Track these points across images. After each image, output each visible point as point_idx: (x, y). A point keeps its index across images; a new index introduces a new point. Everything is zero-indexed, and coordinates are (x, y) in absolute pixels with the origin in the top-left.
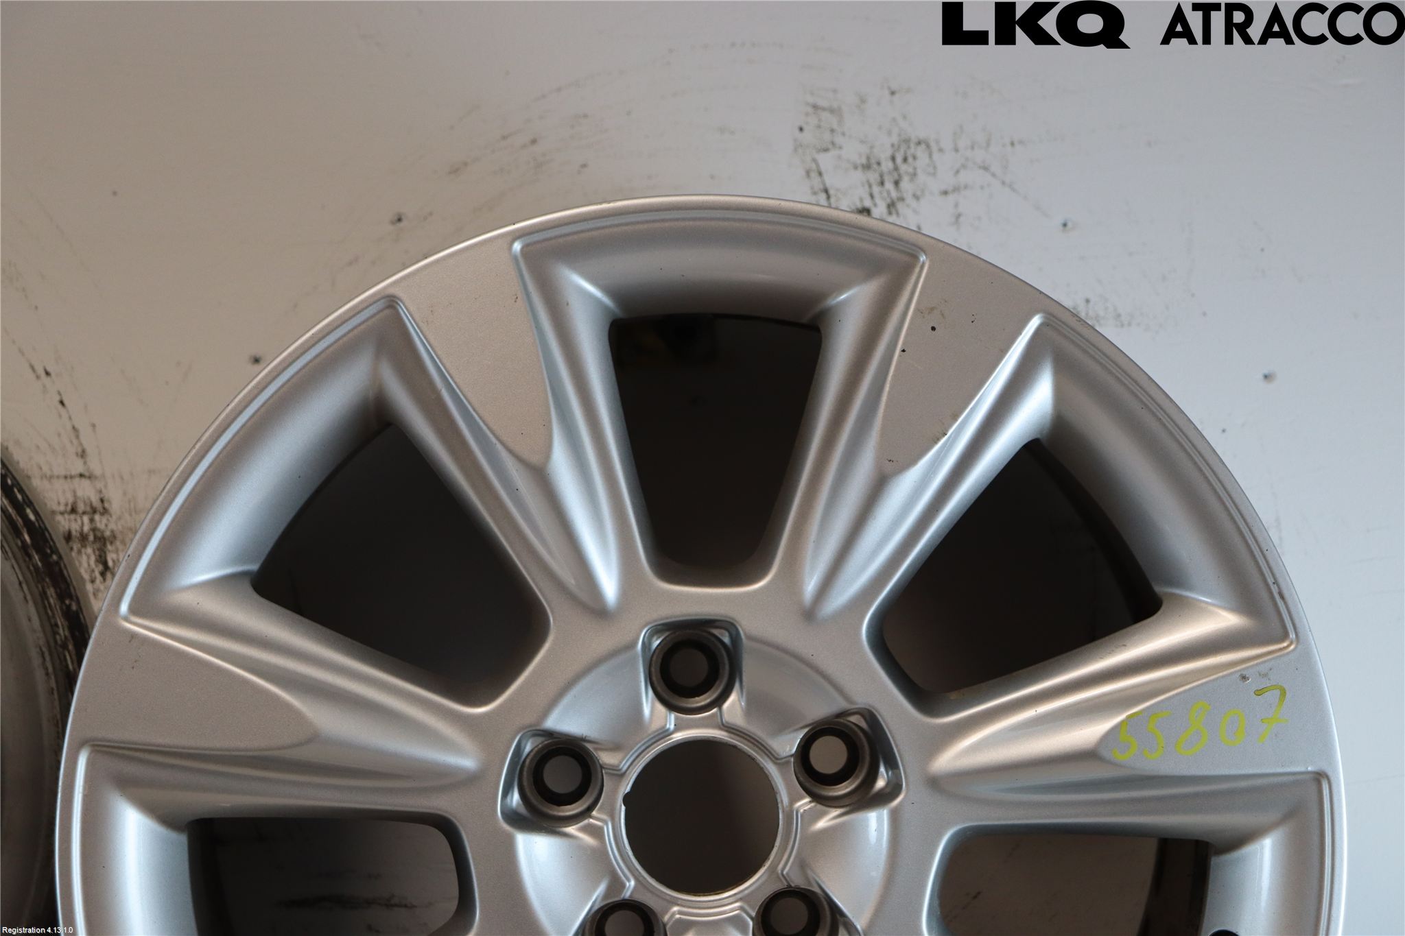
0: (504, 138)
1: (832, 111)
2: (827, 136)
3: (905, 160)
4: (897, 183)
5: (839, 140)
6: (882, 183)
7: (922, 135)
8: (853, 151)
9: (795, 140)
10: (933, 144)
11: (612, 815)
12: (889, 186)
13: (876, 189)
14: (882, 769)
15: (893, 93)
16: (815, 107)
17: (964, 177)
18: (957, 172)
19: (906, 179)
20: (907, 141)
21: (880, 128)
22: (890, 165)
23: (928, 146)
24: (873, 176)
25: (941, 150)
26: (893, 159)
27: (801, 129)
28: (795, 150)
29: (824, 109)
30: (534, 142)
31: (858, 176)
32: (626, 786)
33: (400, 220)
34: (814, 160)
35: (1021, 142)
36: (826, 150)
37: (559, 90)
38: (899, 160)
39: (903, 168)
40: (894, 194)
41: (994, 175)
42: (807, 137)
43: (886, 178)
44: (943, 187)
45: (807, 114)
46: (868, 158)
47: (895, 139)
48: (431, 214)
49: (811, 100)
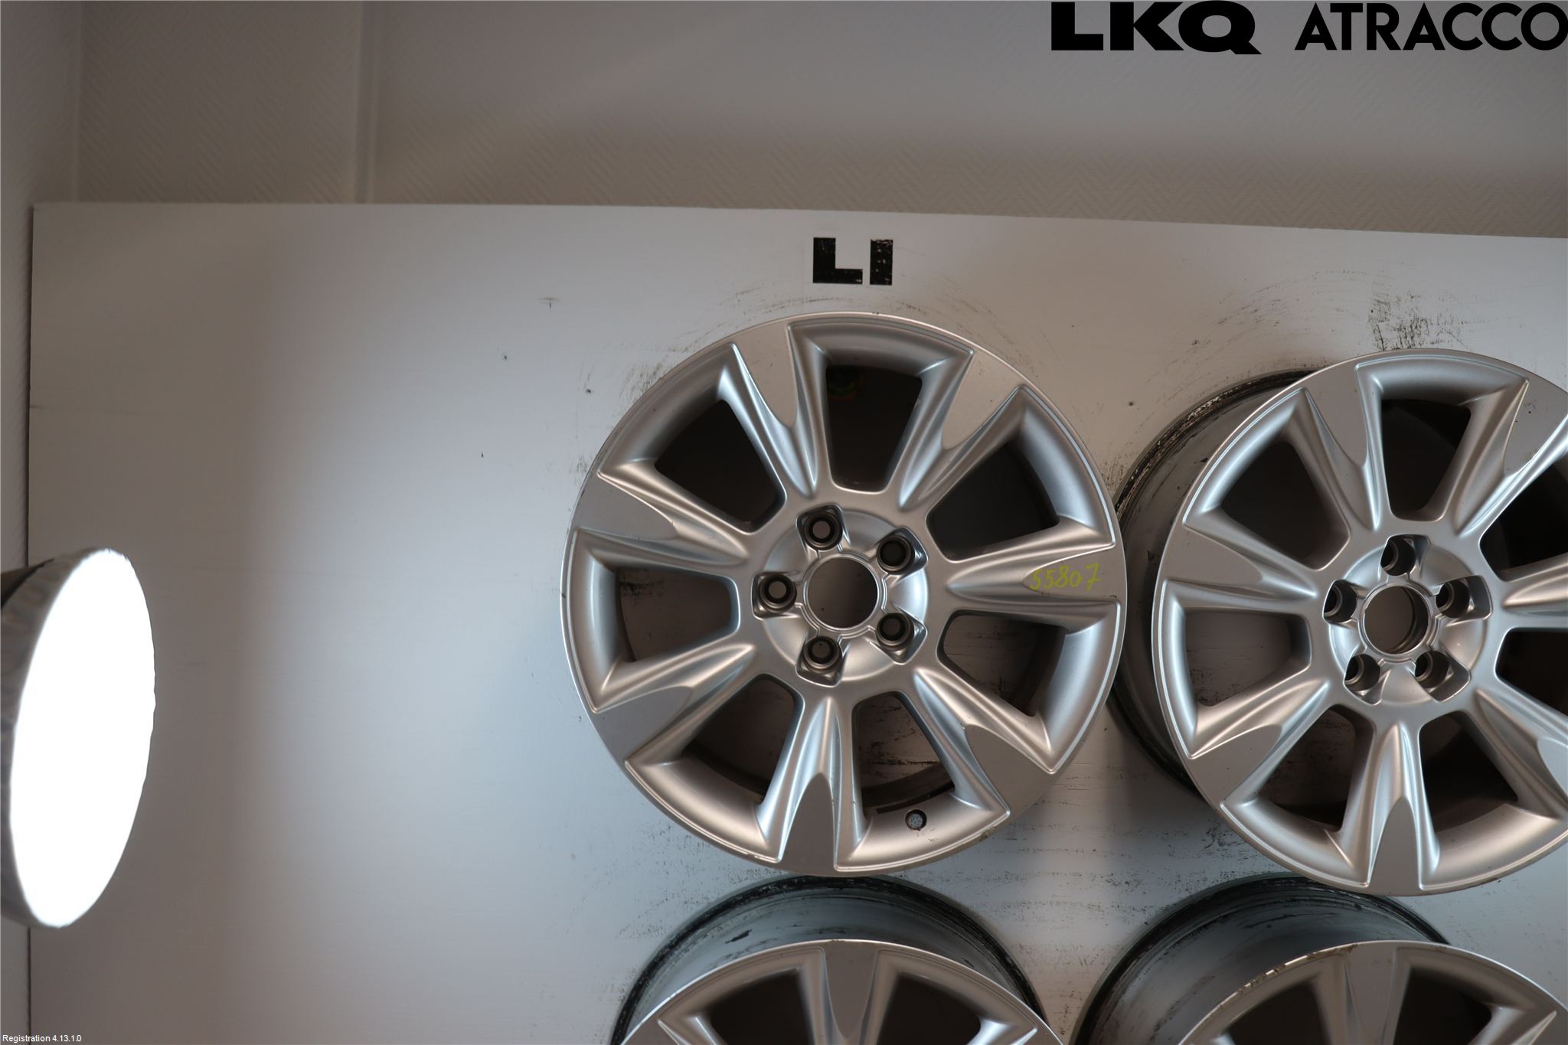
0: (1243, 308)
1: (1385, 304)
2: (1383, 315)
3: (1416, 327)
4: (1412, 338)
5: (1388, 317)
6: (1406, 337)
7: (1424, 317)
8: (1394, 322)
9: (1369, 316)
10: (1428, 321)
12: (1409, 339)
13: (1403, 340)
15: (1412, 297)
16: (1378, 301)
17: (1441, 336)
18: (1438, 334)
19: (1416, 336)
20: (1418, 319)
21: (1406, 313)
22: (1410, 329)
23: (1426, 322)
24: (1402, 334)
25: (1432, 324)
26: (1411, 327)
27: (1372, 311)
28: (1369, 321)
29: (1383, 303)
30: (1256, 311)
31: (1396, 334)
33: (1196, 343)
34: (1377, 325)
35: (1466, 322)
36: (1383, 321)
37: (1268, 288)
38: (1413, 328)
39: (1415, 331)
40: (1411, 343)
41: (1453, 336)
42: (1374, 315)
43: (1408, 335)
44: (1432, 341)
45: (1375, 305)
46: (1400, 326)
47: (1412, 318)
48: (1210, 341)
49: (1377, 298)
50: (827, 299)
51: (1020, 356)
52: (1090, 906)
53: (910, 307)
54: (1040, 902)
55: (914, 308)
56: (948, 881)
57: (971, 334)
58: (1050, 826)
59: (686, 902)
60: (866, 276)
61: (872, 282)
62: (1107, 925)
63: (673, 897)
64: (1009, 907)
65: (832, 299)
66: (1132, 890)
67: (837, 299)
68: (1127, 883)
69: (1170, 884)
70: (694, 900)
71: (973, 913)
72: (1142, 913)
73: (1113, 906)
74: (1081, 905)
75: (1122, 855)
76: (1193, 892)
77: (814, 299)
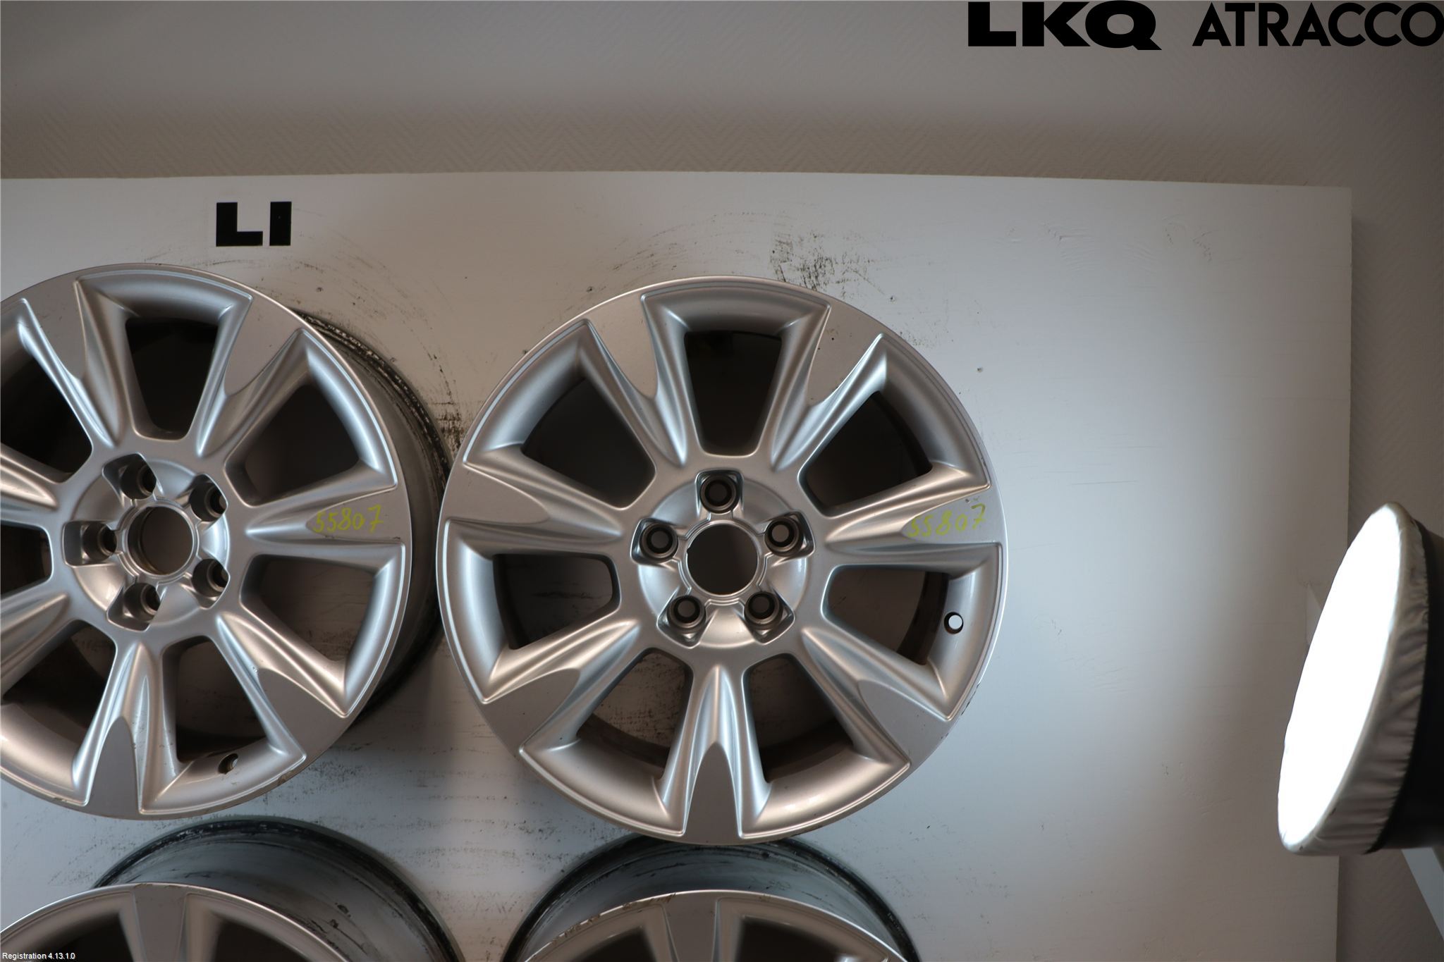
0: (638, 253)
1: (788, 244)
2: (785, 255)
3: (820, 267)
4: (816, 277)
5: (791, 257)
6: (810, 277)
7: (828, 257)
8: (797, 262)
9: (771, 257)
10: (833, 260)
11: (682, 558)
12: (813, 278)
13: (807, 280)
14: (805, 540)
15: (815, 237)
16: (780, 242)
17: (847, 275)
18: (844, 273)
19: (821, 275)
20: (821, 258)
21: (809, 252)
22: (814, 269)
23: (831, 261)
24: (806, 274)
25: (837, 263)
26: (815, 266)
27: (774, 252)
28: (771, 261)
29: (784, 243)
30: (652, 255)
31: (799, 273)
32: (689, 545)
33: (591, 290)
34: (779, 266)
35: (872, 261)
36: (785, 262)
37: (664, 232)
38: (818, 267)
39: (820, 270)
40: (815, 282)
41: (860, 275)
42: (776, 255)
43: (812, 275)
44: (837, 280)
45: (776, 245)
46: (804, 266)
47: (816, 258)
48: (605, 287)
49: (779, 240)
50: (229, 261)
51: (414, 308)
52: (505, 853)
53: (308, 266)
54: (454, 849)
55: (312, 267)
56: (362, 827)
57: (366, 289)
58: (459, 773)
59: (113, 848)
60: (266, 238)
61: (273, 243)
62: (523, 872)
63: (101, 843)
64: (424, 853)
65: (234, 261)
66: (546, 838)
67: (239, 261)
68: (540, 830)
69: (585, 832)
70: (122, 846)
71: (387, 860)
72: (558, 860)
73: (527, 854)
74: (496, 852)
75: (534, 803)
76: (609, 840)
77: (216, 262)
